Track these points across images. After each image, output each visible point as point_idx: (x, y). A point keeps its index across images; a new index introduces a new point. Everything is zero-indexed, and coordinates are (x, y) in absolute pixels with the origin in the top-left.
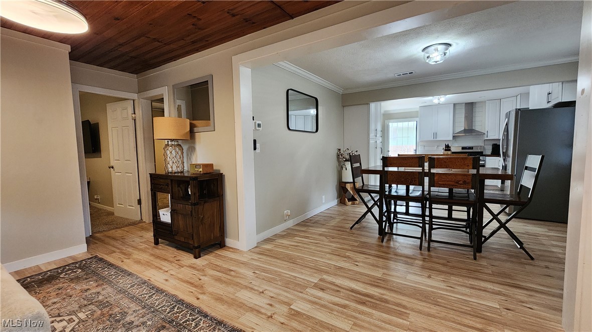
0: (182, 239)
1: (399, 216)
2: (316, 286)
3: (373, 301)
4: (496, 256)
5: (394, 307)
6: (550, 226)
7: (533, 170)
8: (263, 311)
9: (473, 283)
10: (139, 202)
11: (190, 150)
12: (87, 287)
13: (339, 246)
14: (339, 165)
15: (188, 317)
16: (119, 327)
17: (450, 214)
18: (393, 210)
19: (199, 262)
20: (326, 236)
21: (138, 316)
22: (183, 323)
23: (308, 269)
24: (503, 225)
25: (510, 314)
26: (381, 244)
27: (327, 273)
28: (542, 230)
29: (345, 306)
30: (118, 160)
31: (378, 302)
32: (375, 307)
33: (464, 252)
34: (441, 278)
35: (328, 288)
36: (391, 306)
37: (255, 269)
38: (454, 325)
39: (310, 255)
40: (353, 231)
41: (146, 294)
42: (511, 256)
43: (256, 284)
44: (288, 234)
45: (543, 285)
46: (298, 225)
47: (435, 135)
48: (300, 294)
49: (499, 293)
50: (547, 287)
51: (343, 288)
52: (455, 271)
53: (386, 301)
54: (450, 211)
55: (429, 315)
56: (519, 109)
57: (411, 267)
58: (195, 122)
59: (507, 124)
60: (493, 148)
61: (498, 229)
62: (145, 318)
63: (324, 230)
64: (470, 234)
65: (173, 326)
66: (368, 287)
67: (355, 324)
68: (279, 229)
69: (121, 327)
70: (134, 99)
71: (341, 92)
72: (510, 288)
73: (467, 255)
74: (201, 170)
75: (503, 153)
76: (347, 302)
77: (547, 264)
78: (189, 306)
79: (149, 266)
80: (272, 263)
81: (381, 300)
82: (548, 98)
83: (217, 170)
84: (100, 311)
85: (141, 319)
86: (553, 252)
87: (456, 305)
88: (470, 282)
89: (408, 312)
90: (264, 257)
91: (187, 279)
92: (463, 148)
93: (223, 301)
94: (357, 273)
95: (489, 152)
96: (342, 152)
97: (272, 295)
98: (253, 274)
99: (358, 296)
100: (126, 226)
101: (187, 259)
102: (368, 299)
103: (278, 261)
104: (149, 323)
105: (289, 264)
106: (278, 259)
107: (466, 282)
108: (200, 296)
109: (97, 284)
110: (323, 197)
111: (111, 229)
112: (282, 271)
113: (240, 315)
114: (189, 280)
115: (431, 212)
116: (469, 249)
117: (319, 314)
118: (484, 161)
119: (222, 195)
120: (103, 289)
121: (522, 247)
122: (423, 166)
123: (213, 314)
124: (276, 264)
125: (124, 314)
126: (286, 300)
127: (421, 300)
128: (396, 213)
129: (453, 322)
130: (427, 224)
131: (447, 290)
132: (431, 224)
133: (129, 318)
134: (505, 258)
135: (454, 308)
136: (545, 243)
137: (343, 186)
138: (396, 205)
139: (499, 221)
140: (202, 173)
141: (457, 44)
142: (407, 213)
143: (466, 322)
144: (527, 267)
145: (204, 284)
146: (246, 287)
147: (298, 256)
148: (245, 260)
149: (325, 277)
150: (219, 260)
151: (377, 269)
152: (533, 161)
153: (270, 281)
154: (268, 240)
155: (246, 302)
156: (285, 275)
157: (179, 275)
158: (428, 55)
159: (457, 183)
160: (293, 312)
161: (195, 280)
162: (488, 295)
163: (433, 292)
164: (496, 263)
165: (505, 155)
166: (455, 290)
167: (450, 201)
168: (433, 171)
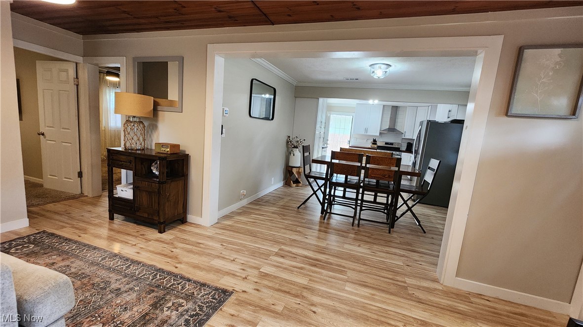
0: (146, 215)
1: (336, 198)
2: (277, 254)
3: (321, 263)
4: (404, 231)
5: (337, 267)
6: (438, 209)
7: (433, 170)
8: (238, 274)
9: (388, 250)
10: (80, 175)
11: (151, 127)
12: (51, 261)
13: (290, 222)
14: (288, 150)
15: (173, 282)
16: (107, 293)
17: (375, 199)
18: (332, 193)
19: (164, 236)
20: (277, 214)
21: (122, 283)
22: (170, 286)
23: (268, 241)
24: (410, 209)
25: (409, 268)
26: (323, 221)
27: (284, 244)
28: (432, 212)
29: (301, 268)
30: (52, 127)
31: (325, 264)
32: (323, 268)
33: (382, 228)
34: (367, 246)
35: (287, 256)
36: (334, 267)
37: (222, 242)
38: (376, 277)
39: (268, 230)
40: (300, 210)
41: (123, 265)
42: (412, 231)
43: (226, 253)
44: (244, 211)
45: (429, 250)
46: (251, 203)
47: (366, 130)
48: (266, 261)
49: (403, 256)
50: (432, 251)
51: (299, 256)
52: (376, 241)
53: (331, 264)
54: (376, 196)
55: (360, 271)
56: (430, 121)
57: (346, 239)
58: (157, 100)
59: (420, 130)
60: (407, 146)
61: (407, 211)
62: (130, 285)
63: (275, 209)
64: (388, 214)
65: (162, 290)
66: (316, 254)
67: (310, 280)
68: (235, 207)
69: (109, 293)
70: (77, 61)
71: (295, 84)
72: (410, 252)
73: (384, 230)
74: (168, 149)
75: (415, 150)
76: (303, 265)
77: (433, 236)
78: (169, 273)
79: (114, 241)
80: (235, 236)
81: (326, 263)
82: (448, 114)
83: (182, 151)
84: (79, 282)
85: (127, 286)
86: (437, 228)
87: (377, 264)
88: (386, 249)
89: (346, 270)
90: (228, 232)
91: (158, 251)
92: (386, 143)
93: (201, 268)
94: (307, 243)
95: (404, 148)
96: (291, 138)
97: (243, 262)
98: (221, 246)
99: (310, 260)
100: (65, 200)
101: (152, 234)
102: (317, 262)
103: (241, 235)
104: (136, 289)
105: (251, 237)
106: (239, 233)
107: (384, 249)
108: (177, 265)
109: (61, 258)
110: (273, 179)
111: (48, 203)
112: (246, 243)
113: (219, 278)
114: (161, 252)
115: (362, 197)
116: (386, 226)
117: (284, 275)
118: (400, 155)
119: (187, 174)
120: (72, 262)
121: (420, 225)
122: (361, 162)
123: (195, 279)
124: (239, 237)
125: (108, 283)
126: (255, 266)
127: (354, 262)
128: (334, 196)
129: (375, 275)
130: (359, 206)
131: (371, 255)
132: (361, 206)
133: (114, 286)
134: (408, 232)
135: (376, 266)
136: (433, 222)
137: (290, 169)
138: (335, 189)
139: (407, 205)
140: (169, 153)
141: (395, 66)
142: (344, 197)
143: (383, 274)
144: (421, 238)
145: (178, 255)
146: (219, 257)
147: (258, 231)
148: (210, 234)
149: (283, 247)
150: (185, 235)
151: (322, 241)
152: (434, 163)
153: (237, 251)
154: (226, 217)
155: (222, 269)
156: (250, 246)
157: (149, 248)
158: (373, 70)
159: (384, 176)
160: (263, 274)
161: (167, 252)
162: (397, 257)
163: (362, 256)
164: (402, 236)
165: (416, 152)
166: (376, 254)
167: (377, 189)
168: (368, 166)
